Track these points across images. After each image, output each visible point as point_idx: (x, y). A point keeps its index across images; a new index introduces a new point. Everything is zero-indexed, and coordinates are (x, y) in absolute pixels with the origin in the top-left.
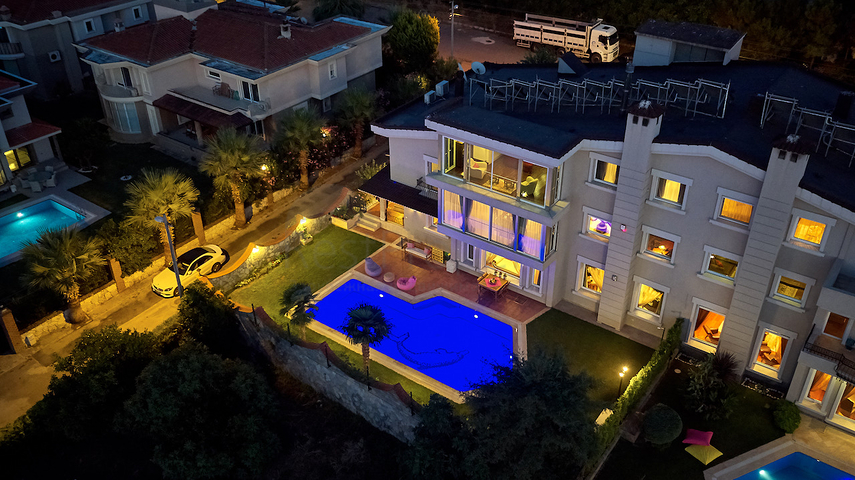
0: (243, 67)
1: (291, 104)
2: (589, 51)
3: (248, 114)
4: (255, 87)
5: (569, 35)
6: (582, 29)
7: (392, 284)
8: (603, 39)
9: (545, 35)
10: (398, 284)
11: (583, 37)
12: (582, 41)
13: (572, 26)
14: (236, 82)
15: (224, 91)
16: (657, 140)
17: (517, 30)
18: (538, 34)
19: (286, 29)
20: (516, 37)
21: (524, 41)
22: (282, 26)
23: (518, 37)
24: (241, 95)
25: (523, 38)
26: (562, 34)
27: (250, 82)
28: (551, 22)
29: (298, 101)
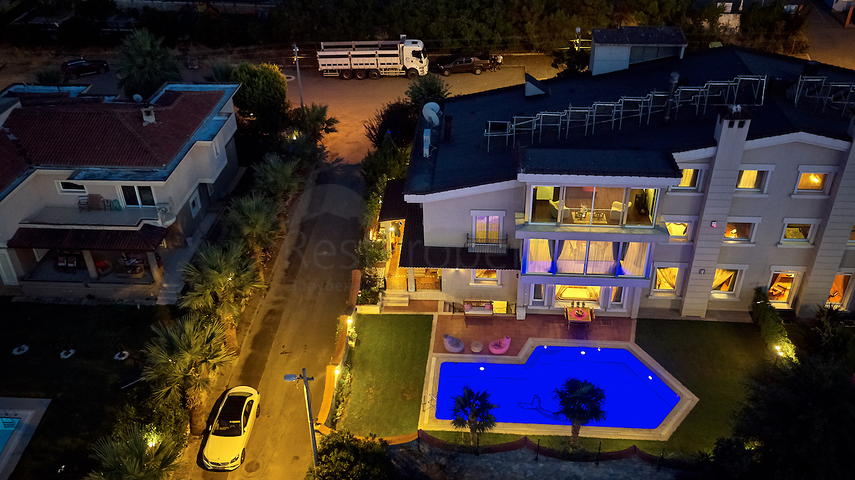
0: (125, 170)
1: (187, 197)
2: (404, 68)
3: (159, 223)
4: (145, 190)
5: (381, 56)
6: (395, 47)
7: (486, 351)
8: (416, 54)
9: (355, 60)
10: (494, 350)
11: (396, 55)
12: (395, 60)
13: (383, 48)
14: (113, 189)
15: (93, 204)
16: (750, 137)
17: (321, 61)
18: (346, 60)
19: (148, 113)
20: (321, 68)
21: (332, 71)
22: (143, 110)
23: (324, 68)
24: (123, 203)
25: (330, 68)
26: (373, 56)
27: (136, 184)
28: (351, 46)
29: (191, 191)
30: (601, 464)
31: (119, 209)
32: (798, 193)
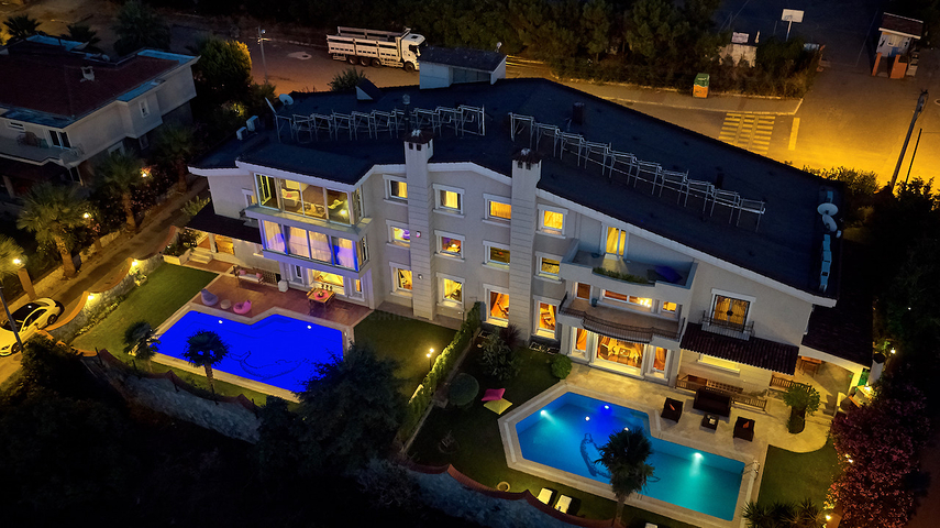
0: (48, 116)
1: (106, 146)
2: (402, 60)
3: (61, 162)
4: (64, 136)
5: (381, 46)
6: (392, 39)
7: (229, 310)
8: (412, 48)
9: (359, 47)
10: (235, 310)
11: (394, 48)
12: (394, 51)
13: (383, 37)
14: (43, 131)
15: (29, 140)
16: (431, 160)
17: (331, 45)
18: (351, 47)
19: (88, 72)
20: (331, 51)
21: (340, 55)
22: (83, 68)
23: (333, 51)
24: (50, 143)
25: (338, 52)
26: (375, 45)
28: (363, 34)
29: (113, 142)
30: (221, 404)
31: (47, 147)
32: (489, 219)
